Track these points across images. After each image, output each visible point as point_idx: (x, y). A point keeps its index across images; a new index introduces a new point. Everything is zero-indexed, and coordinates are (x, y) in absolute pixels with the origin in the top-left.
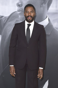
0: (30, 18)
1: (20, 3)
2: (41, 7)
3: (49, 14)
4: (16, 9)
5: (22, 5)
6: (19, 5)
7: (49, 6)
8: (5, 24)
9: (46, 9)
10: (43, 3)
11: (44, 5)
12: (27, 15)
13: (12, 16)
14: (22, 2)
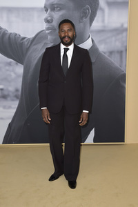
0: (67, 39)
1: (49, 18)
2: (80, 22)
3: (92, 32)
4: (44, 26)
5: (52, 21)
6: (47, 21)
7: (91, 20)
8: (28, 49)
9: (88, 25)
10: (83, 17)
11: (84, 19)
12: (63, 35)
13: (39, 37)
14: (52, 17)
